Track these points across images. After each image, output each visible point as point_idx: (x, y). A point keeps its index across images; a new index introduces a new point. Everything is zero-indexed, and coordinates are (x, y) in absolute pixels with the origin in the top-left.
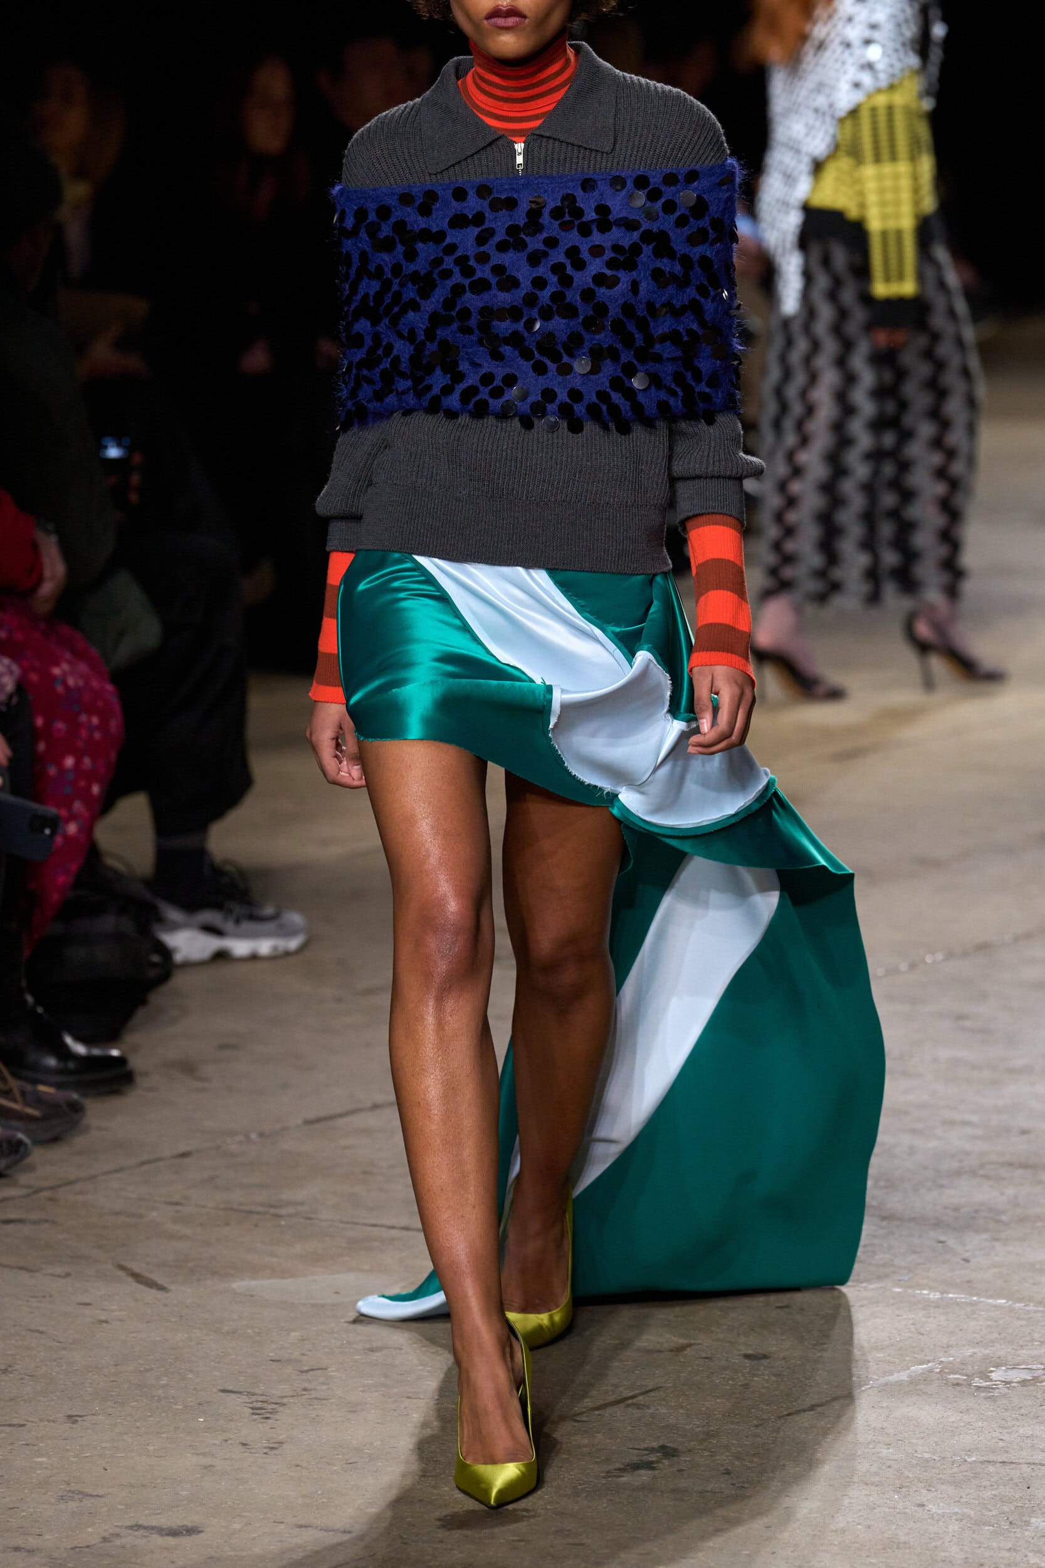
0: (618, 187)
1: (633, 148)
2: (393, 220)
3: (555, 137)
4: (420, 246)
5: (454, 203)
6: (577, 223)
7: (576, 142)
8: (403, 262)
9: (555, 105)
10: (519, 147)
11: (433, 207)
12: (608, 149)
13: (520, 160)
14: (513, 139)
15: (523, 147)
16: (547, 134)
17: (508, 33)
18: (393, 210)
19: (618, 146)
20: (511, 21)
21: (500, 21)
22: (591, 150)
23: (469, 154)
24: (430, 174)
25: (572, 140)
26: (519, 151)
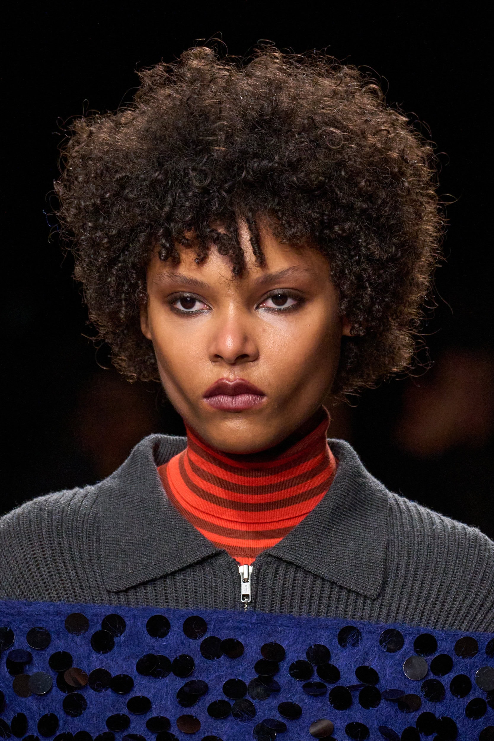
0: (392, 646)
1: (410, 597)
2: (51, 651)
3: (299, 563)
4: (89, 694)
5: (147, 638)
6: (330, 687)
7: (328, 576)
8: (61, 714)
9: (302, 519)
10: (245, 571)
11: (116, 639)
12: (372, 592)
13: (246, 589)
14: (238, 559)
15: (251, 571)
16: (288, 557)
17: (237, 418)
18: (54, 636)
19: (388, 590)
20: (242, 400)
21: (225, 400)
22: (350, 591)
23: (170, 570)
24: (109, 592)
25: (323, 571)
26: (246, 576)
